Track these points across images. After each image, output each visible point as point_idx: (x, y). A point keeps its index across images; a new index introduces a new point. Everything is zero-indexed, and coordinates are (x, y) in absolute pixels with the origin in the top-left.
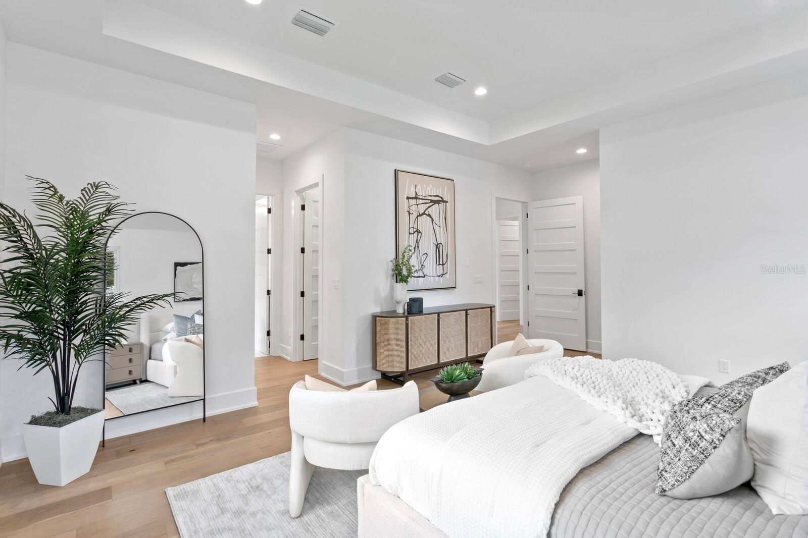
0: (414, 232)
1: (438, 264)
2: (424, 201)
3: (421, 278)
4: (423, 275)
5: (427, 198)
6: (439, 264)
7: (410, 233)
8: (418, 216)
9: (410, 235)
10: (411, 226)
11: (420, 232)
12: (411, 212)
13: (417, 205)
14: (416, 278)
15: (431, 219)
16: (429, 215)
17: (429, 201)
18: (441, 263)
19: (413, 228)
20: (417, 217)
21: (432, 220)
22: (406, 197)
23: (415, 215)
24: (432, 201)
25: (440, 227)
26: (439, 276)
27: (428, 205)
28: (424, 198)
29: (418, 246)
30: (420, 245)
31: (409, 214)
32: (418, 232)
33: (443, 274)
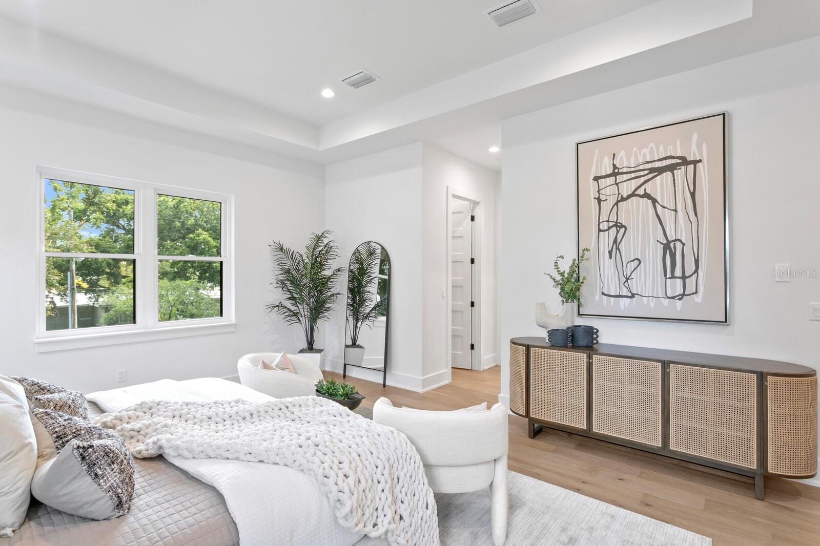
0: (609, 228)
1: (669, 275)
2: (633, 175)
3: (624, 299)
4: (630, 295)
5: (641, 167)
6: (673, 277)
7: (600, 230)
8: (618, 202)
9: (601, 233)
10: (604, 217)
11: (622, 226)
12: (602, 197)
13: (617, 184)
14: (612, 299)
15: (650, 202)
16: (646, 196)
17: (648, 171)
18: (678, 272)
19: (608, 221)
20: (617, 204)
21: (654, 201)
22: (592, 177)
23: (613, 200)
24: (652, 170)
25: (676, 211)
26: (673, 298)
27: (642, 180)
28: (633, 169)
29: (618, 249)
30: (622, 247)
31: (599, 200)
32: (618, 225)
33: (684, 295)
